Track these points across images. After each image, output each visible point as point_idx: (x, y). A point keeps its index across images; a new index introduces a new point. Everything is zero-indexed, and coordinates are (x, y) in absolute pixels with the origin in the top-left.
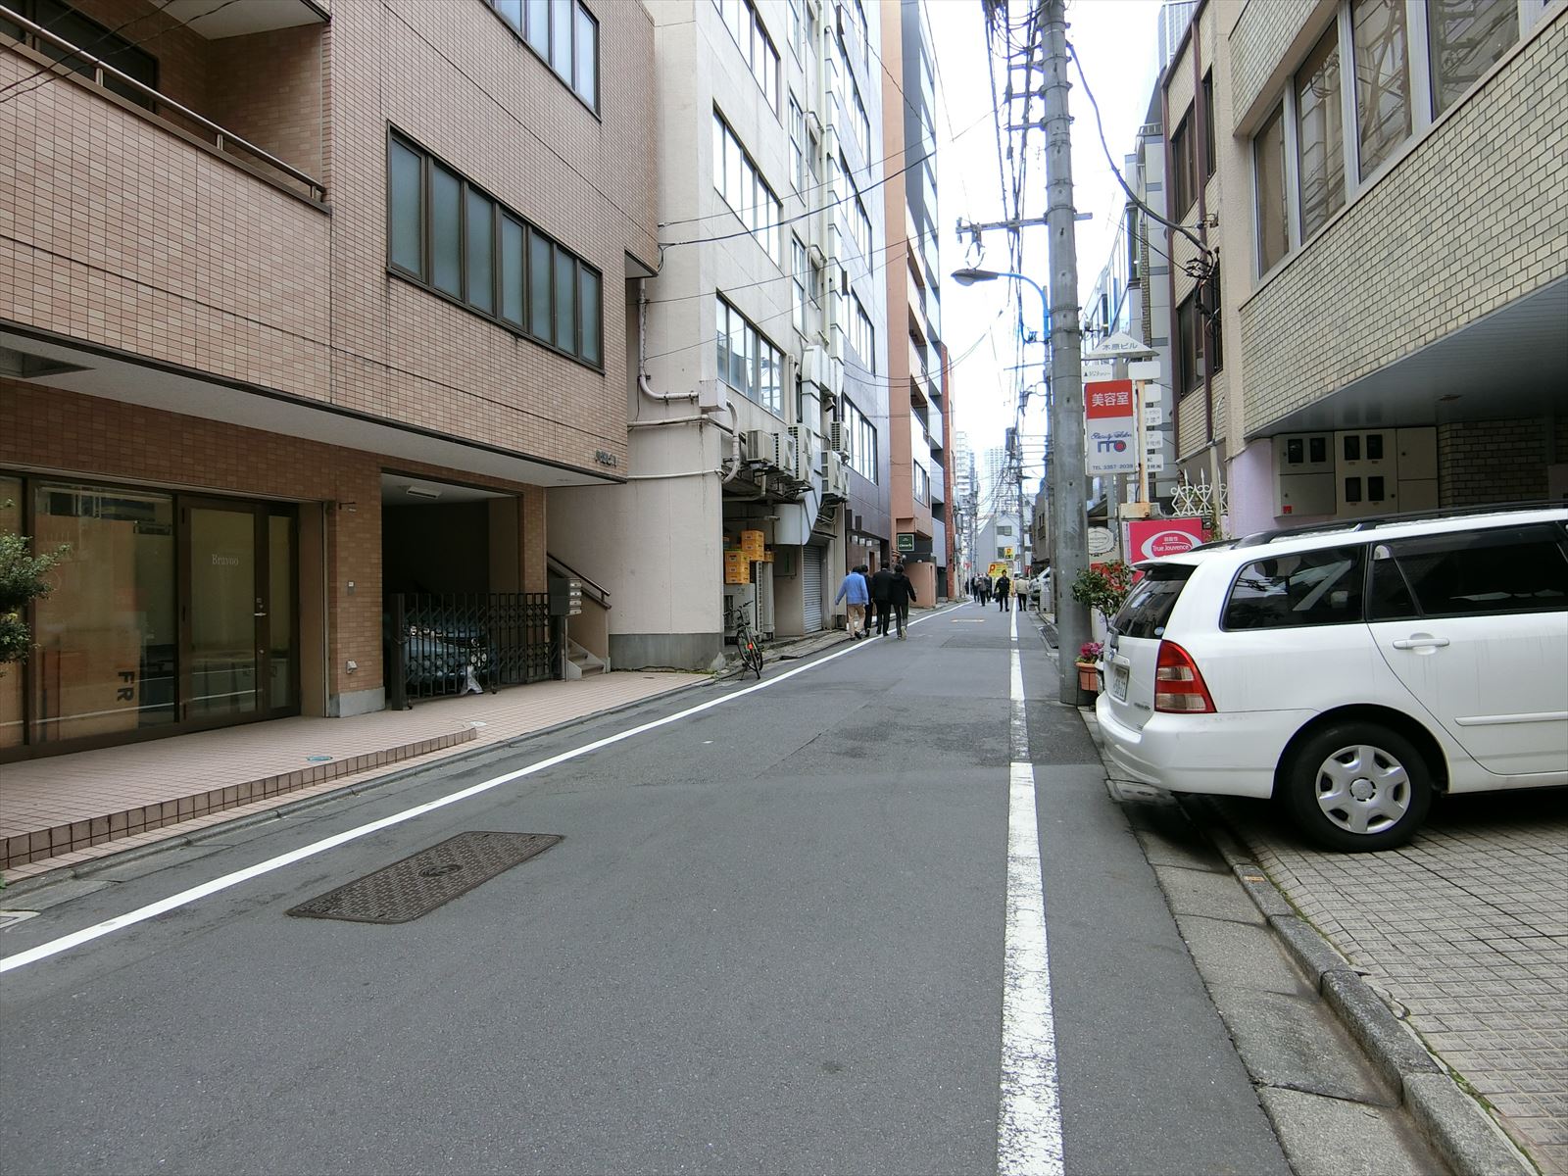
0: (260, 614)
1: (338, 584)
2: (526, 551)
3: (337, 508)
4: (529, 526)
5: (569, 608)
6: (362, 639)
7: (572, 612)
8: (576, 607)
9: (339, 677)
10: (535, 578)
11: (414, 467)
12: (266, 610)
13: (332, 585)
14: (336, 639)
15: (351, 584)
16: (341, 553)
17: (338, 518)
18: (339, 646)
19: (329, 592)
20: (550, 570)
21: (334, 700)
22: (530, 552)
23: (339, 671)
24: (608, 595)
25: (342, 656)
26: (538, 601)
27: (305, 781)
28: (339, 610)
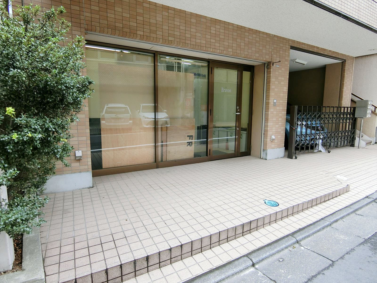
0: (238, 114)
1: (270, 101)
2: (344, 88)
3: (272, 65)
6: (277, 126)
7: (368, 117)
8: (369, 114)
9: (268, 142)
10: (346, 100)
11: (303, 46)
12: (240, 112)
13: (267, 101)
14: (268, 125)
15: (275, 101)
16: (272, 87)
17: (272, 70)
18: (269, 129)
19: (266, 105)
21: (265, 152)
22: (346, 88)
23: (268, 140)
25: (269, 133)
27: (265, 223)
28: (269, 113)
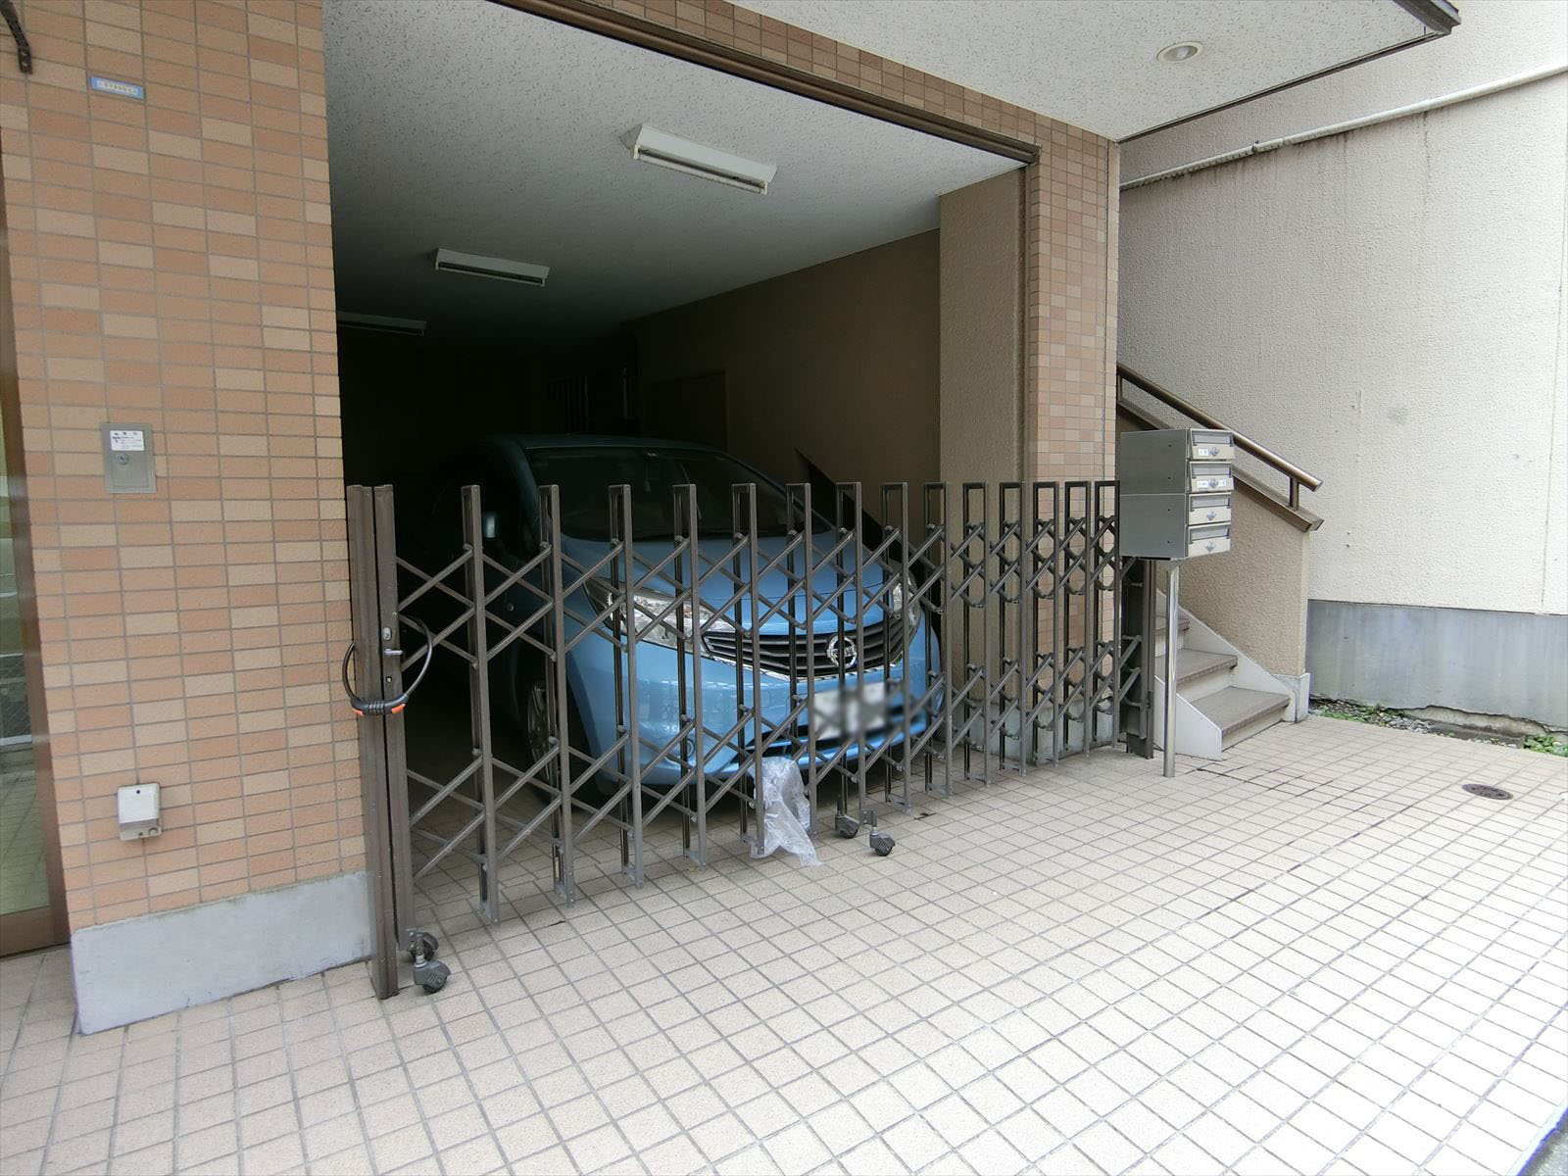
1: (33, 440)
2: (1042, 347)
4: (1058, 263)
5: (1182, 534)
7: (1197, 549)
8: (1210, 528)
10: (1075, 437)
20: (1127, 416)
22: (1059, 350)
24: (1312, 487)
26: (1078, 509)
